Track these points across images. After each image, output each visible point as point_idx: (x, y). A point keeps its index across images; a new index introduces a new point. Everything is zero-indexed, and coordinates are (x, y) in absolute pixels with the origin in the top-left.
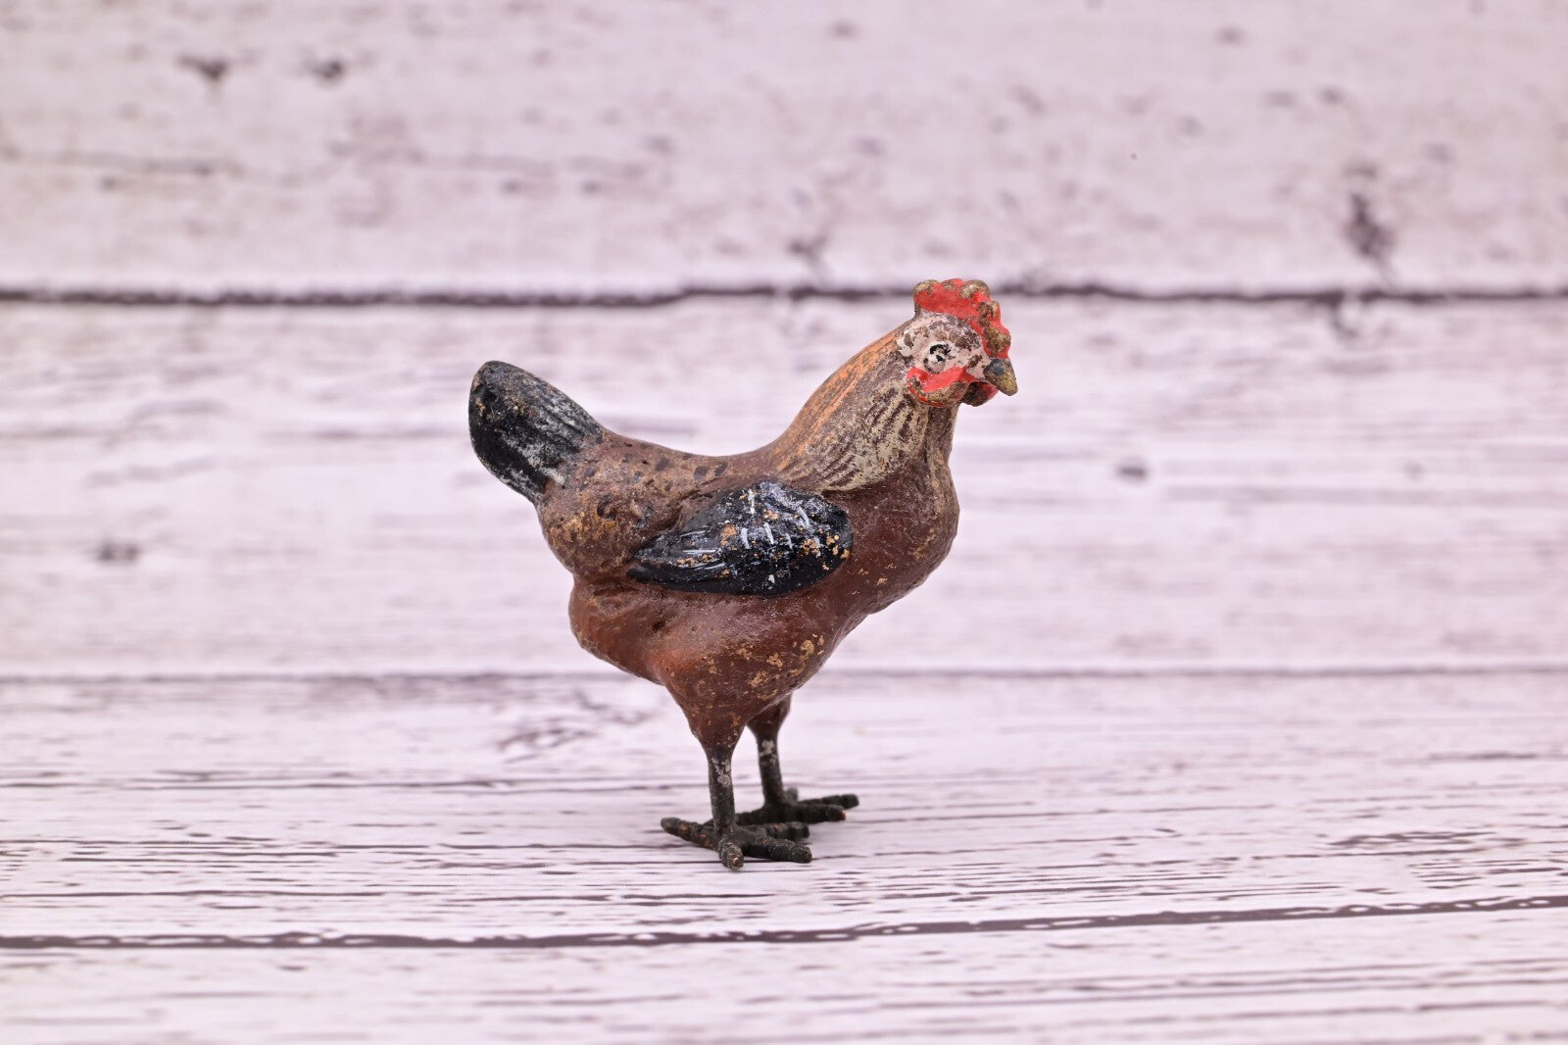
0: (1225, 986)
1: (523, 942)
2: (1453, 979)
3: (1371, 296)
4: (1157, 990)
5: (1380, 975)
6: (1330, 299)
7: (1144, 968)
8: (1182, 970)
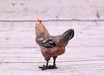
0: (86, 64)
1: (39, 62)
2: (101, 64)
3: (98, 20)
4: (82, 65)
5: (96, 64)
6: (95, 21)
7: (81, 63)
8: (83, 64)
